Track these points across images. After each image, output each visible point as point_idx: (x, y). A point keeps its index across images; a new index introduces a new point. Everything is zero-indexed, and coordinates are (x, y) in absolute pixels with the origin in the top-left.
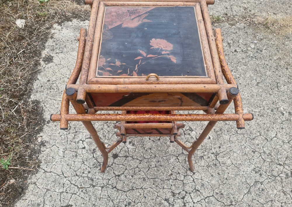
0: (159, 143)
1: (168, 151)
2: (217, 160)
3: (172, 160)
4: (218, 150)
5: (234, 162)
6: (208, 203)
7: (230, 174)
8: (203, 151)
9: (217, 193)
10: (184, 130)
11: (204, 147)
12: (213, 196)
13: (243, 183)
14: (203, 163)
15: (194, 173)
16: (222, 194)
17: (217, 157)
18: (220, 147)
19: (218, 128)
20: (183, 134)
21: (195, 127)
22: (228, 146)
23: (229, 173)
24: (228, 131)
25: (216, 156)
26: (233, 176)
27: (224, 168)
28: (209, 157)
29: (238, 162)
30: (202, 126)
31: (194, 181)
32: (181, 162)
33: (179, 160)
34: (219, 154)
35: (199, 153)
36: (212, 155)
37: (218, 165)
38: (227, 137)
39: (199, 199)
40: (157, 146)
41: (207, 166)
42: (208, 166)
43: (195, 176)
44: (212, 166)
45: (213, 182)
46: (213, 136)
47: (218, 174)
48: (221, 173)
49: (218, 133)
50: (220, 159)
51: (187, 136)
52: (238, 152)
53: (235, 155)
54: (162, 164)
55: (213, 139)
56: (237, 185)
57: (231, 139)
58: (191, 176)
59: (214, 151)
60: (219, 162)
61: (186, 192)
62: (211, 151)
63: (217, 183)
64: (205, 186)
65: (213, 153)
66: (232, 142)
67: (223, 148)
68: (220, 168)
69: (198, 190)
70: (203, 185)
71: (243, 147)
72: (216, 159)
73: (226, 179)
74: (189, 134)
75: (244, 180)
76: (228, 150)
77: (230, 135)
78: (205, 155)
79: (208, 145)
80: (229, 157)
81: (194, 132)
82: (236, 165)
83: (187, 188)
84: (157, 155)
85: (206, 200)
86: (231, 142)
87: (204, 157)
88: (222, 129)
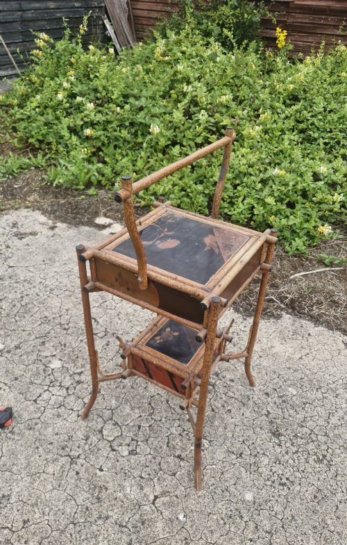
0: (145, 401)
1: (128, 404)
2: (67, 456)
3: (113, 402)
4: (77, 468)
5: (44, 476)
6: (39, 409)
7: (38, 458)
8: (93, 446)
9: (36, 424)
10: (139, 443)
11: (96, 450)
12: (39, 418)
13: (13, 464)
14: (80, 434)
15: (78, 416)
16: (30, 429)
17: (70, 460)
18: (77, 473)
19: (103, 497)
20: (134, 437)
21: (132, 461)
22: (69, 487)
23: (40, 456)
24: (87, 508)
25: (72, 459)
26: (32, 459)
27: (49, 456)
28: (79, 447)
29: (37, 482)
30: (126, 473)
31: (72, 410)
32: (104, 411)
33: (108, 410)
34: (71, 464)
35: (95, 438)
36: (77, 454)
37: (61, 452)
38: (82, 498)
39: (52, 402)
40: (143, 397)
41: (72, 437)
42: (70, 438)
43: (74, 415)
44: (66, 443)
45: (50, 429)
46: (100, 477)
47: (51, 443)
48: (49, 446)
49: (97, 490)
50: (64, 460)
51: (128, 441)
52: (48, 495)
53: (50, 487)
54: (118, 390)
55: (96, 474)
56: (19, 456)
57: (73, 502)
58: (78, 411)
59: (81, 461)
60: (61, 456)
61: (69, 395)
62: (83, 457)
63: (45, 433)
64: (56, 418)
65: (78, 457)
66: (67, 499)
67: (71, 478)
68: (55, 451)
69: (60, 407)
70: (59, 416)
71: (47, 510)
72: (69, 456)
73: (38, 448)
74: (129, 445)
75: (15, 469)
76: (63, 482)
77: (80, 507)
78: (85, 444)
79: (94, 459)
80: (56, 475)
81: (126, 453)
82: (38, 475)
83: (72, 398)
84: (132, 390)
85: (42, 409)
86: (69, 498)
87: (84, 441)
88: (99, 502)
